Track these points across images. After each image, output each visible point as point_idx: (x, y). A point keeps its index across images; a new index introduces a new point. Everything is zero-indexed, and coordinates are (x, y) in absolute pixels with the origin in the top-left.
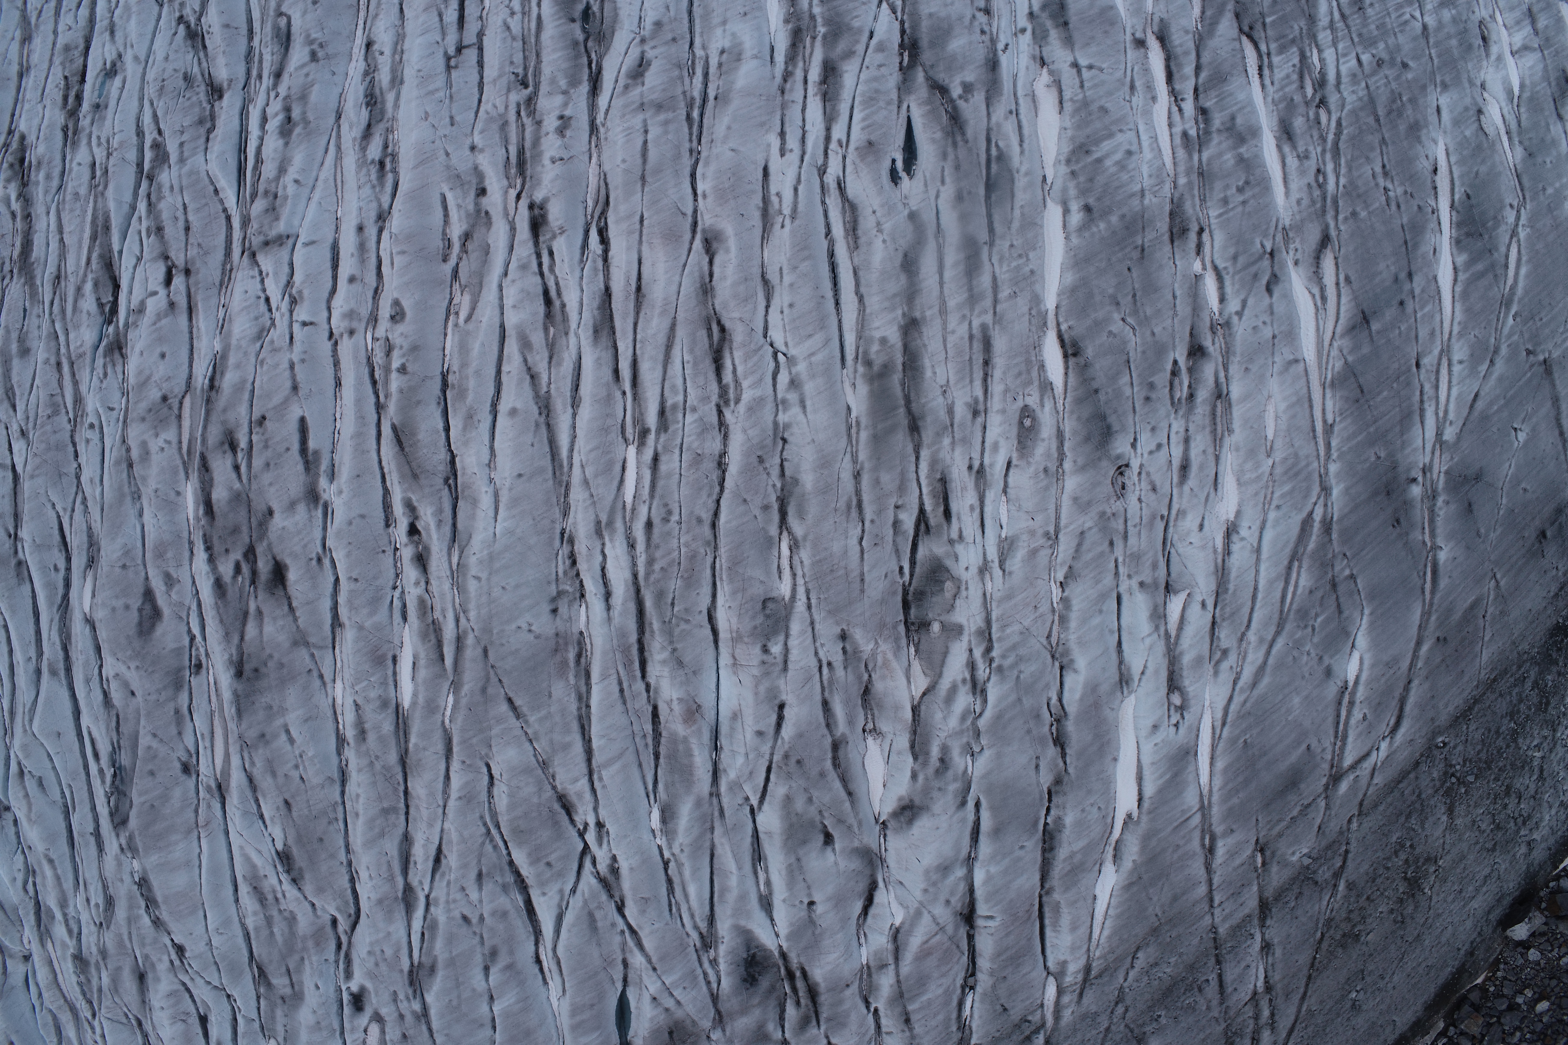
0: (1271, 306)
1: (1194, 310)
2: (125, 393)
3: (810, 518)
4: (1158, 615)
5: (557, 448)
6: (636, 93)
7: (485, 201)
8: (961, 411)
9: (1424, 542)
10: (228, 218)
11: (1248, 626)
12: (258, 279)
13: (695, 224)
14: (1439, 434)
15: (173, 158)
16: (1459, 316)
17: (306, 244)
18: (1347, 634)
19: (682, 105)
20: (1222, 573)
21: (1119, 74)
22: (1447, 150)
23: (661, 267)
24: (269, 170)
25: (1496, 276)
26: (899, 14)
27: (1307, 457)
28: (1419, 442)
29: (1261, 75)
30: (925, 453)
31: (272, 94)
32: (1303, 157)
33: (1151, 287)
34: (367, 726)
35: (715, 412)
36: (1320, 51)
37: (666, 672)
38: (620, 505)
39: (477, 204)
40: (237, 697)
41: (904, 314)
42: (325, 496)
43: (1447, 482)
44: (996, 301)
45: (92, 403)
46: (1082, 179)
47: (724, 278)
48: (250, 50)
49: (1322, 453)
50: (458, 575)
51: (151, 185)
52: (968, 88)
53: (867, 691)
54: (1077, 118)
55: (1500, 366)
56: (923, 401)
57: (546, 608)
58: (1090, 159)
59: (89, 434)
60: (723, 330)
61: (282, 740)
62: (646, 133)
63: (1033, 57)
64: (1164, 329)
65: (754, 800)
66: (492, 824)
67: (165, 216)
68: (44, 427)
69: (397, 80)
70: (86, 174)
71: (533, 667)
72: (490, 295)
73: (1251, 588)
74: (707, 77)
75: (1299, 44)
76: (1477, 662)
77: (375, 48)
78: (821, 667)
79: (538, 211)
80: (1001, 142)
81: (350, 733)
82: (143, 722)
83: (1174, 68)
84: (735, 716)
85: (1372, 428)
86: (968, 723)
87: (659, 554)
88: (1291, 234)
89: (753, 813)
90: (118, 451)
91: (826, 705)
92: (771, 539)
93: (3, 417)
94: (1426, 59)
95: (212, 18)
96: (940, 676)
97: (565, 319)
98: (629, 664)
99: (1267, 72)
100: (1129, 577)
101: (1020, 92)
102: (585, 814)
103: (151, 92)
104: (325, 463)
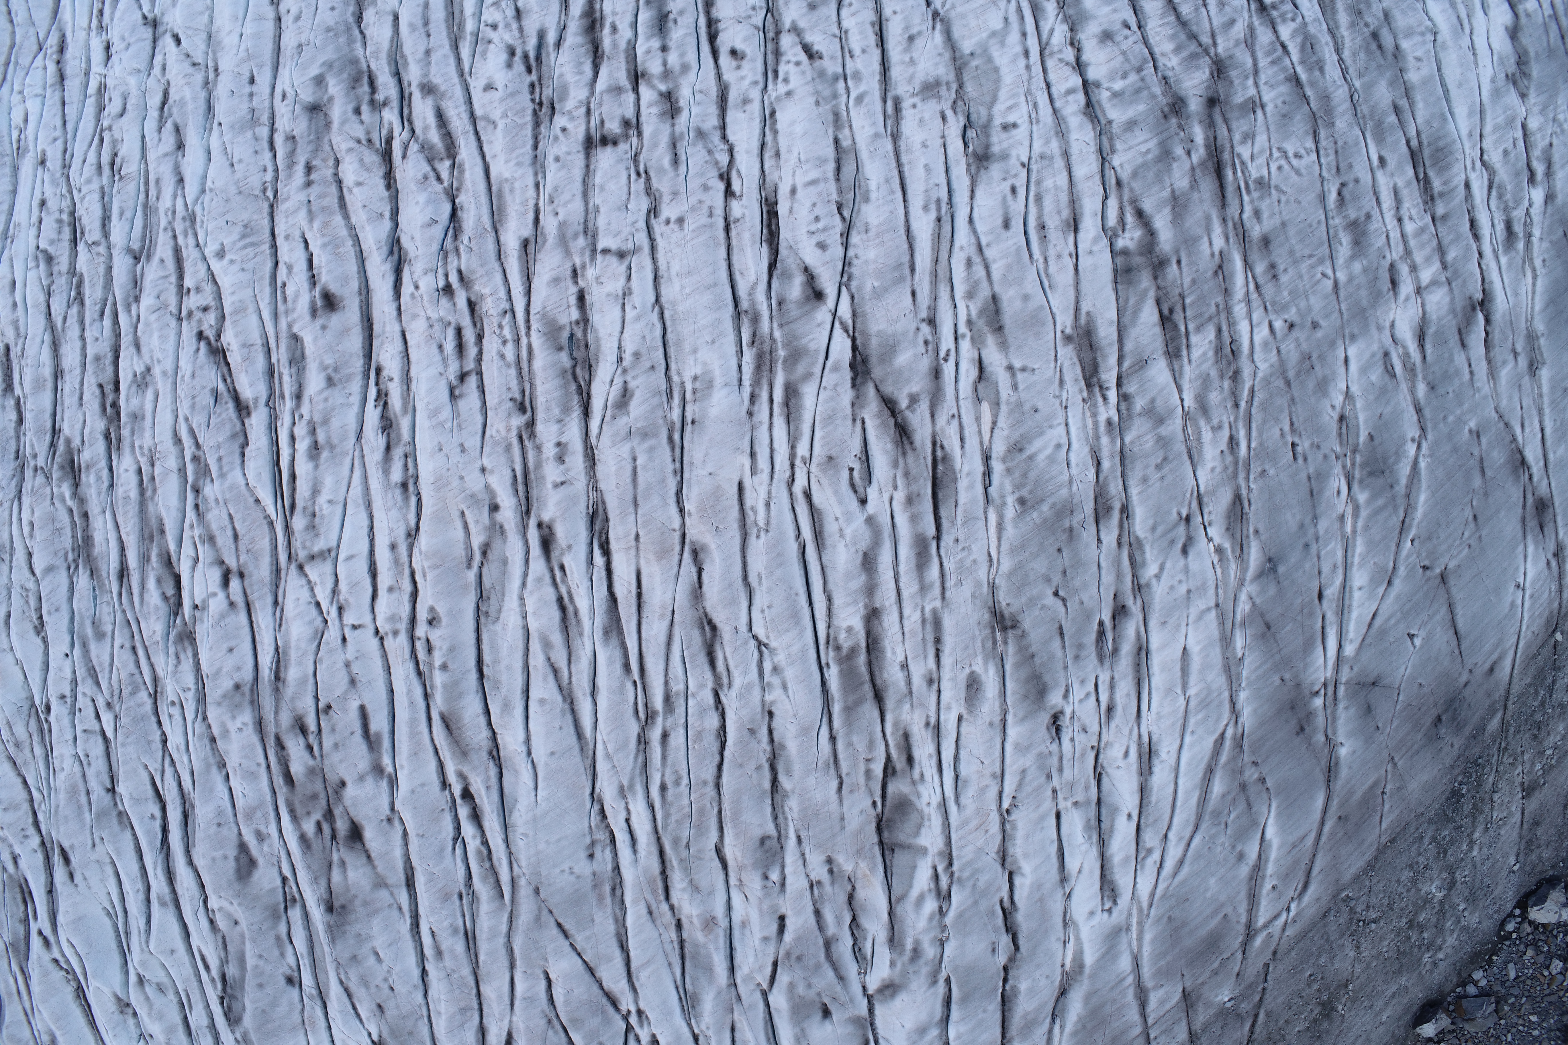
0: (1186, 567)
3: (796, 776)
5: (583, 731)
6: (623, 421)
7: (498, 516)
8: (918, 683)
10: (271, 524)
11: (1169, 828)
12: (308, 587)
13: (684, 536)
14: (1340, 651)
15: (214, 472)
17: (347, 559)
18: (1257, 822)
19: (664, 430)
20: (1144, 791)
21: (1051, 372)
23: (658, 579)
24: (303, 489)
25: (1394, 507)
26: (851, 333)
28: (1321, 662)
30: (889, 718)
31: (297, 415)
32: (1217, 428)
33: (1079, 563)
34: (443, 949)
35: (712, 695)
37: (686, 897)
39: (492, 518)
40: (330, 928)
41: (866, 606)
42: (388, 771)
44: (943, 589)
45: (170, 686)
46: (1017, 475)
47: (711, 588)
48: (270, 365)
50: (507, 833)
51: (196, 496)
52: (914, 399)
53: (851, 898)
55: (1397, 586)
56: (885, 676)
57: (584, 854)
58: (1023, 457)
59: (170, 710)
60: (714, 628)
61: (372, 960)
62: (635, 459)
63: (973, 360)
64: (1091, 597)
65: (765, 986)
66: (552, 1015)
67: (214, 527)
68: (128, 703)
69: (409, 407)
70: (133, 480)
71: (576, 900)
72: (511, 603)
73: (1171, 799)
74: (684, 402)
75: (1215, 320)
76: (1377, 831)
77: (385, 373)
78: (812, 886)
79: (546, 530)
80: (945, 443)
81: (429, 951)
82: (248, 946)
83: (1100, 360)
84: (744, 924)
85: (1278, 657)
86: (935, 922)
87: (673, 810)
88: (1205, 500)
89: (765, 994)
90: (199, 727)
91: (817, 913)
92: (764, 792)
93: (89, 692)
94: (1336, 314)
95: (229, 338)
96: (911, 886)
97: (578, 622)
98: (654, 892)
99: (1184, 353)
100: (1065, 799)
101: (961, 396)
102: (627, 1003)
103: (184, 409)
104: (386, 744)
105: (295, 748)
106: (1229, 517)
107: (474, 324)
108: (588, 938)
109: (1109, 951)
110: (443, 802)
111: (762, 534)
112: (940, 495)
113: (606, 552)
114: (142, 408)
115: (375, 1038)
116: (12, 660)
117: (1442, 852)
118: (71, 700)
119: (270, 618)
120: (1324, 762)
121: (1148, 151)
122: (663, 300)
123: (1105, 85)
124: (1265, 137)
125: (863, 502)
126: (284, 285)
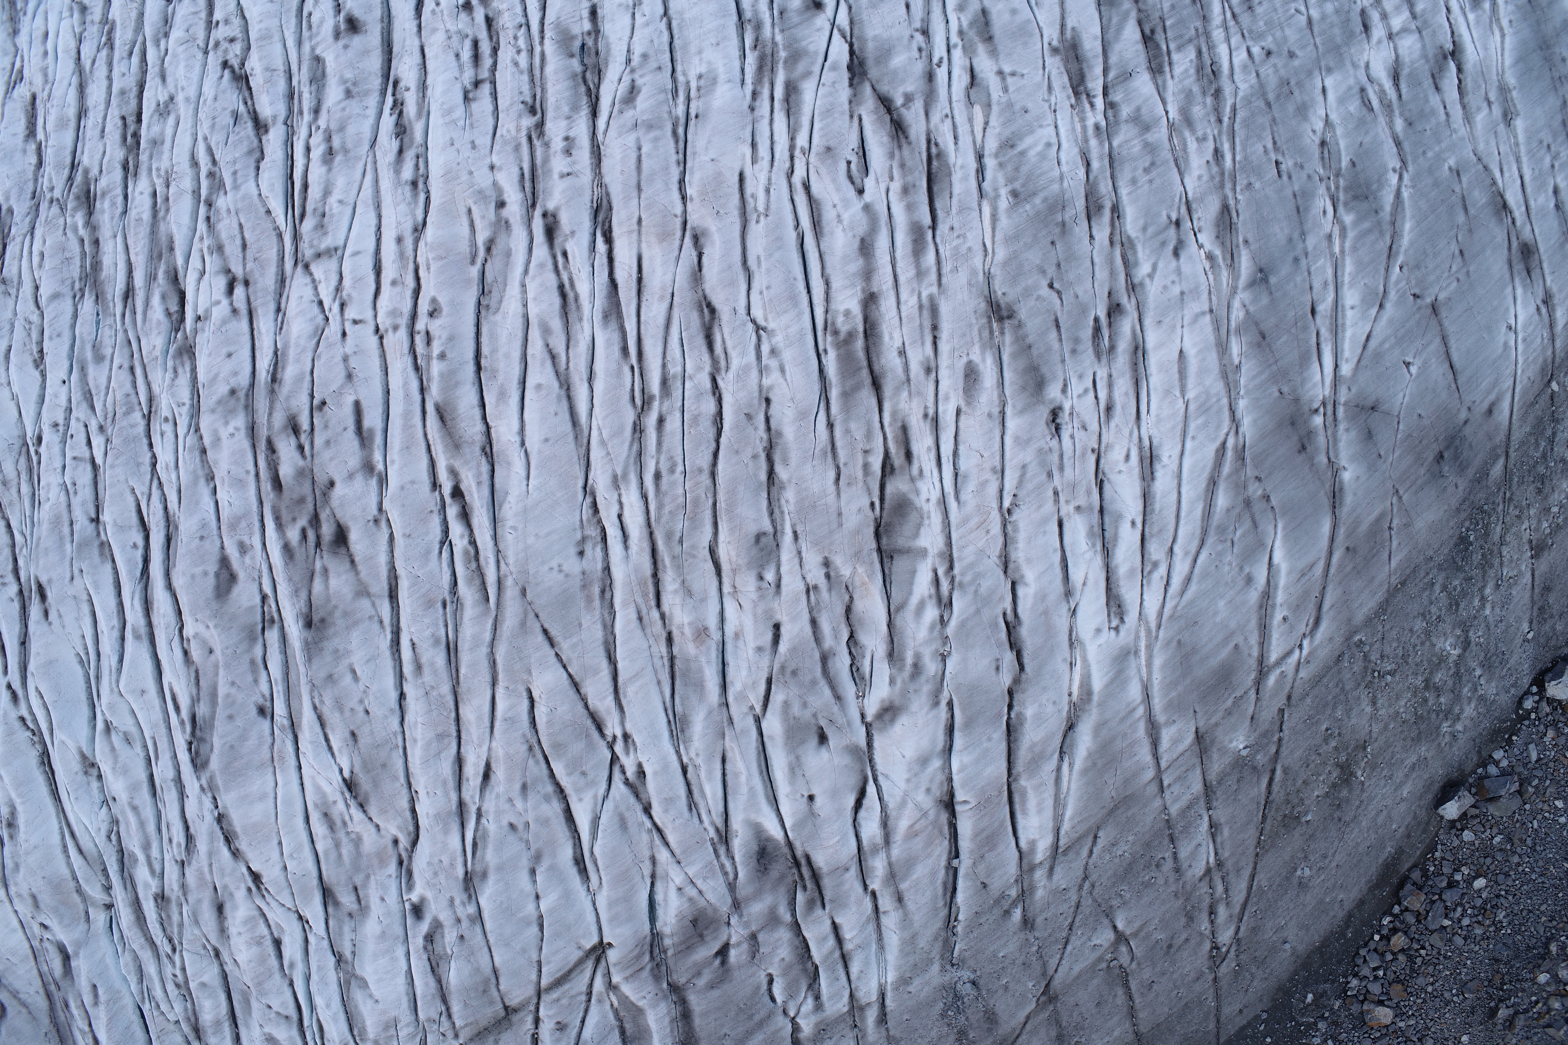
0: (1179, 268)
3: (793, 463)
4: (1095, 534)
5: (578, 417)
6: (630, 115)
7: (504, 212)
8: (916, 370)
9: (1329, 464)
10: (280, 236)
11: (1174, 542)
12: (312, 285)
13: (685, 224)
14: (1336, 371)
15: (228, 185)
16: (1349, 268)
17: (353, 256)
18: (1264, 546)
19: (669, 123)
20: (1147, 496)
21: (1040, 76)
23: (658, 261)
24: (314, 192)
25: (1382, 232)
26: (848, 38)
27: (1216, 396)
28: (1318, 378)
30: (887, 406)
31: (314, 127)
32: (1202, 140)
33: (1072, 257)
34: (424, 663)
35: (709, 380)
36: (1215, 47)
37: (678, 601)
39: (498, 214)
40: (307, 645)
41: (863, 290)
42: (379, 468)
43: (1343, 414)
44: (940, 275)
45: (164, 400)
46: (1009, 169)
47: (711, 268)
48: (290, 90)
49: (1231, 390)
51: (209, 210)
52: (909, 97)
53: (849, 611)
55: (1389, 310)
56: (883, 362)
57: (573, 551)
58: (1017, 150)
59: (163, 428)
60: (713, 311)
61: (348, 678)
62: (640, 149)
63: (964, 68)
64: (1086, 292)
65: (758, 709)
66: (534, 741)
67: (224, 236)
68: (121, 423)
69: (424, 111)
70: (147, 202)
71: (564, 602)
72: (513, 290)
73: (1174, 508)
74: (688, 99)
75: (1195, 42)
76: (1387, 568)
77: (402, 85)
78: (808, 591)
79: (551, 219)
80: (939, 141)
81: (408, 669)
82: (221, 672)
83: (1086, 70)
84: (737, 636)
85: (1274, 368)
86: (936, 633)
87: (667, 500)
88: (1194, 206)
89: (758, 721)
90: (191, 440)
91: (814, 622)
92: (761, 484)
93: (82, 416)
94: (1311, 47)
95: (253, 64)
96: (910, 593)
97: (578, 307)
98: (645, 595)
99: (1167, 69)
100: (1067, 502)
101: (954, 99)
102: (613, 727)
103: (204, 129)
104: (378, 440)
105: (286, 449)
106: (1218, 226)
107: (491, 38)
108: (574, 646)
109: (1118, 679)
110: (433, 503)
111: (762, 218)
112: (935, 189)
113: (609, 240)
114: (162, 133)
115: (347, 774)
116: (9, 395)
117: (1454, 605)
118: (63, 430)
119: (271, 324)
120: (1328, 485)
122: (671, 12)
125: (861, 192)
126: (310, 14)
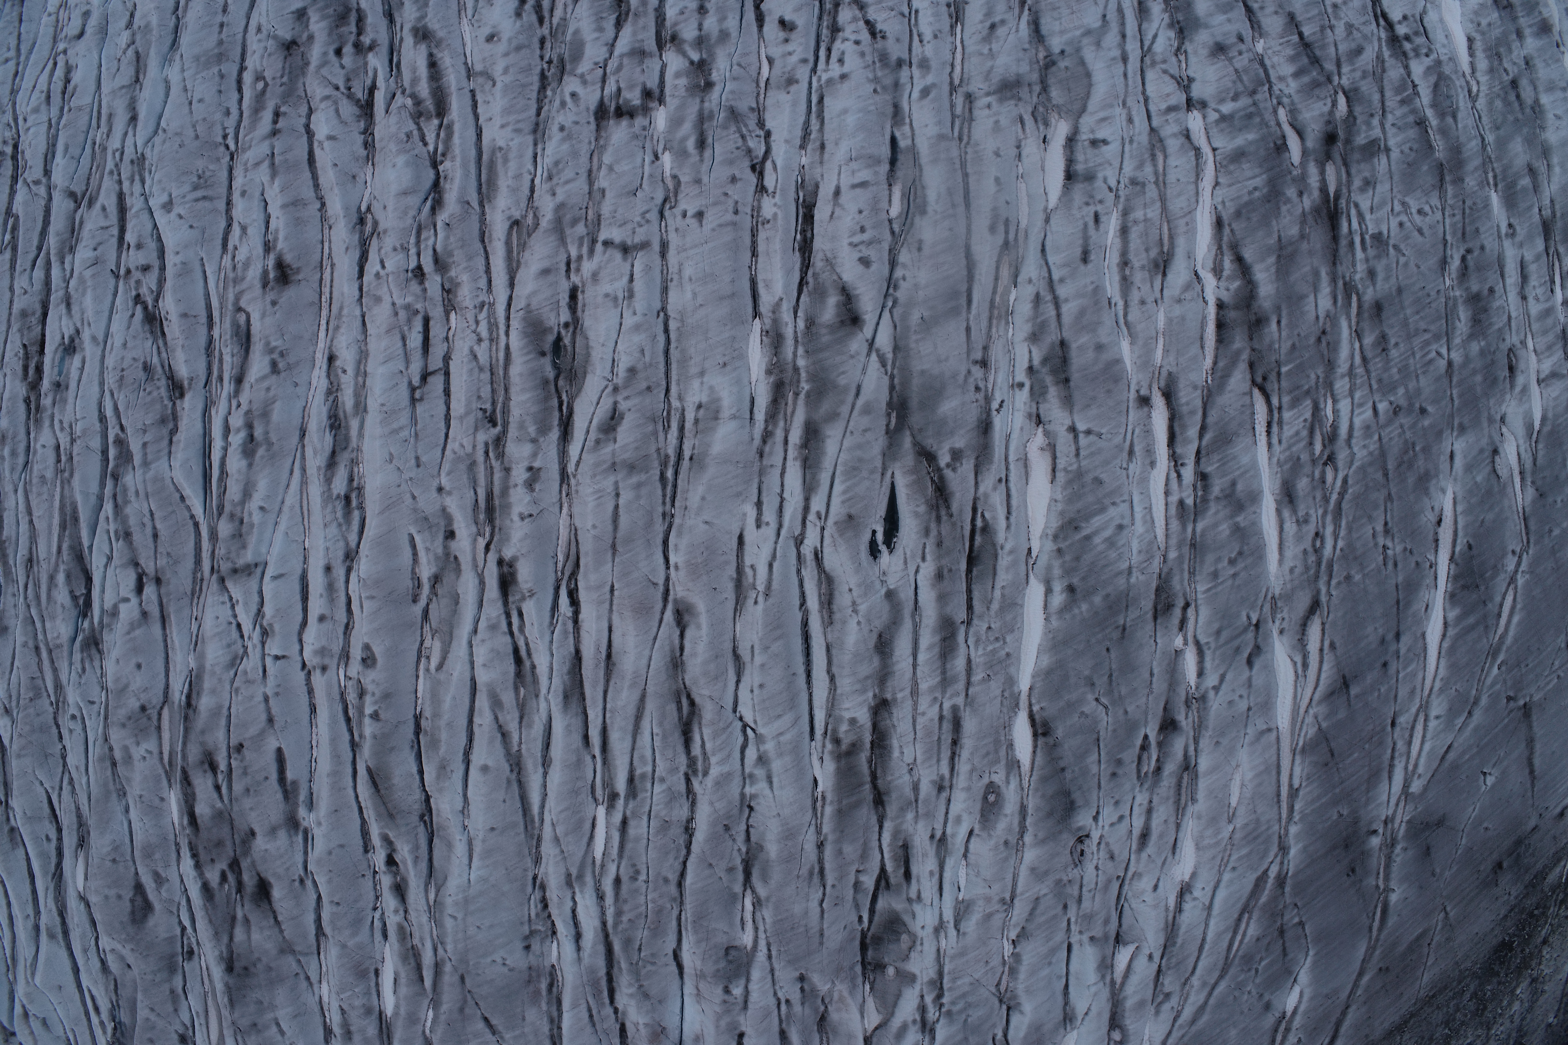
0: (1250, 679)
1: (1170, 685)
2: (104, 688)
3: (773, 883)
4: (1106, 966)
5: (528, 803)
6: (607, 450)
7: (454, 545)
8: (926, 788)
9: (1377, 887)
10: (196, 525)
11: (1193, 972)
12: (229, 605)
13: (667, 592)
14: (1406, 786)
15: (137, 459)
16: (1442, 672)
17: (275, 578)
18: (1289, 972)
19: (656, 464)
20: (1171, 930)
21: (1118, 439)
22: (1454, 499)
23: (631, 640)
24: (234, 488)
25: (1487, 627)
26: (889, 368)
27: (1268, 821)
28: (1385, 797)
29: (1269, 433)
30: (888, 825)
31: (234, 403)
32: (1303, 522)
33: (1128, 667)
34: (352, 1028)
35: (683, 781)
36: (1335, 401)
37: (633, 1002)
38: (589, 861)
39: (445, 547)
40: (228, 989)
41: (875, 696)
42: (305, 824)
43: (1407, 831)
44: (968, 684)
45: (72, 696)
46: (1068, 558)
47: (694, 655)
48: (210, 341)
49: (1284, 815)
50: (435, 910)
51: (116, 485)
52: (956, 455)
53: (822, 1021)
54: (1070, 491)
55: (1478, 716)
56: (889, 778)
57: (519, 945)
58: (1078, 536)
59: (72, 725)
60: (693, 705)
61: (273, 1031)
62: (617, 496)
63: (1029, 416)
64: (1137, 707)
67: (132, 523)
68: (24, 710)
69: (360, 405)
70: (51, 457)
71: (507, 995)
72: (459, 650)
73: (1198, 941)
74: (682, 434)
75: (1313, 395)
76: (1417, 987)
77: (338, 365)
78: (779, 1005)
79: (507, 569)
80: (988, 512)
81: (337, 1029)
82: (140, 995)
84: (697, 1038)
85: (1338, 789)
87: (627, 908)
88: (1280, 603)
90: (101, 746)
91: (783, 1035)
94: (1446, 401)
95: (169, 306)
96: (895, 1013)
97: (537, 679)
98: (597, 993)
99: (1275, 429)
100: (1080, 932)
101: (1010, 457)
103: (111, 383)
104: (303, 793)
105: (203, 785)
108: (516, 1037)
110: (365, 867)
112: (976, 571)
113: (574, 600)
114: (66, 375)
117: (1481, 1009)
119: (185, 634)
120: (1372, 908)
121: (1255, 189)
122: (670, 308)
123: (1213, 105)
124: (1388, 186)
126: (236, 248)
